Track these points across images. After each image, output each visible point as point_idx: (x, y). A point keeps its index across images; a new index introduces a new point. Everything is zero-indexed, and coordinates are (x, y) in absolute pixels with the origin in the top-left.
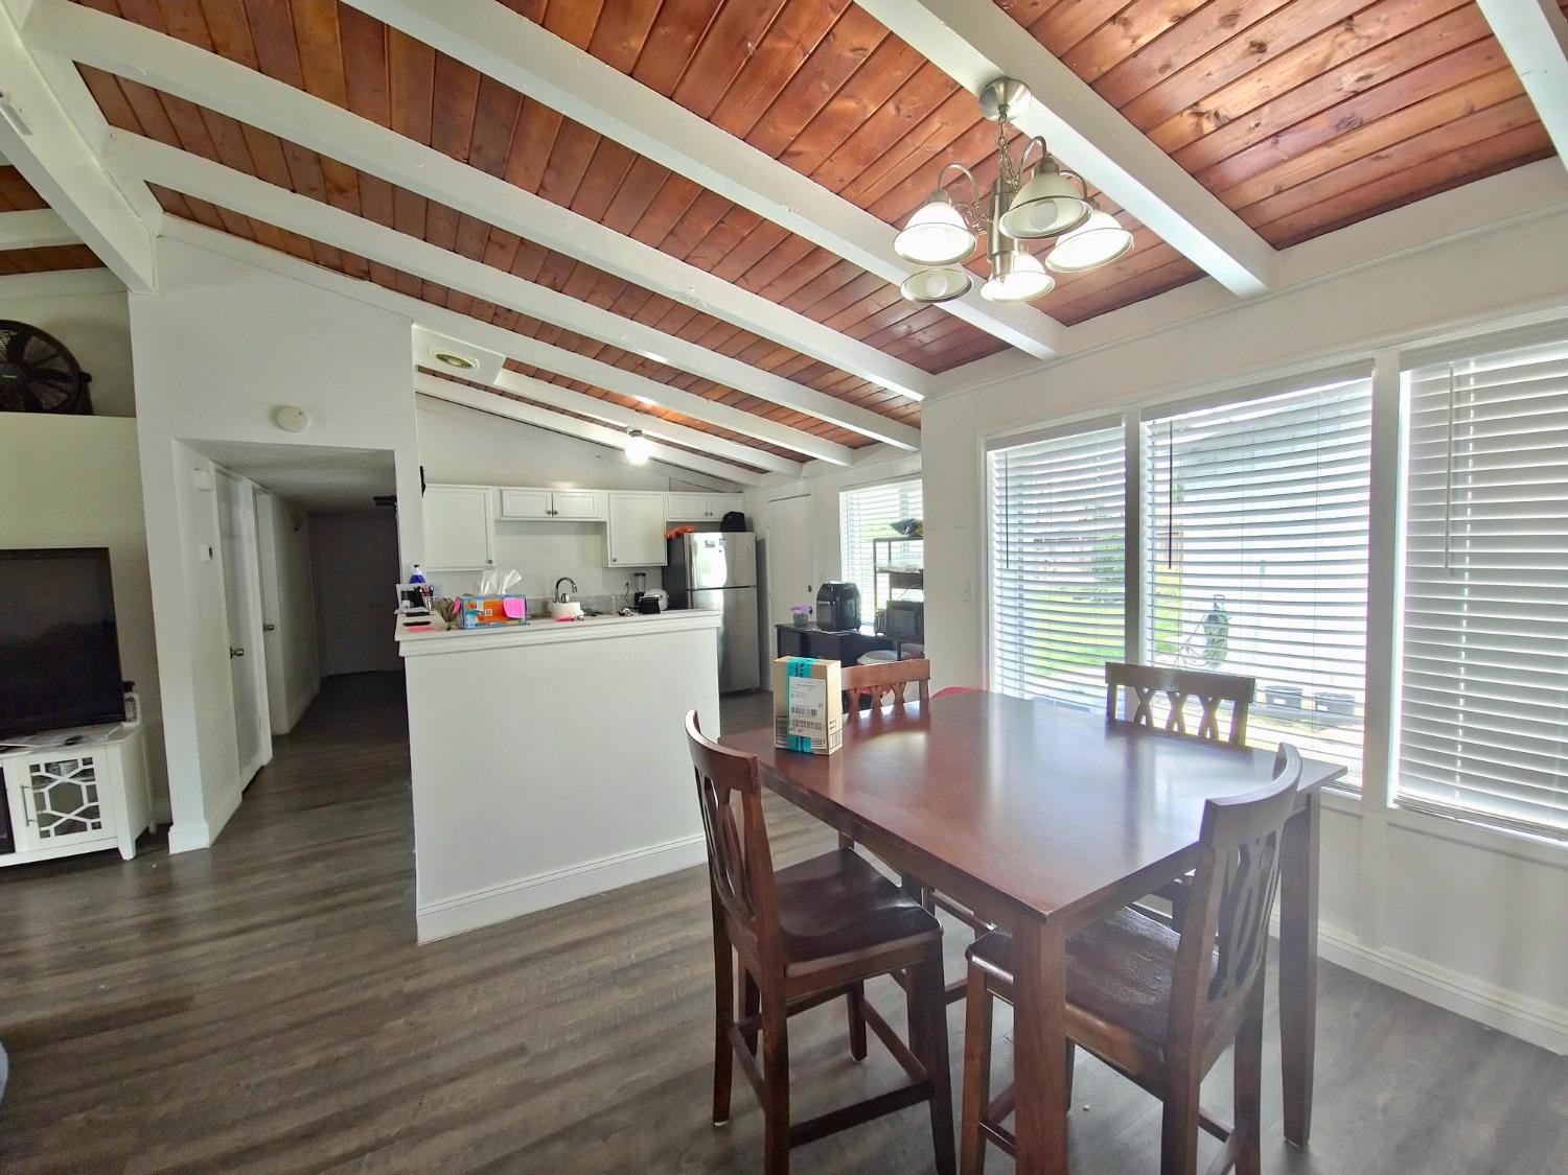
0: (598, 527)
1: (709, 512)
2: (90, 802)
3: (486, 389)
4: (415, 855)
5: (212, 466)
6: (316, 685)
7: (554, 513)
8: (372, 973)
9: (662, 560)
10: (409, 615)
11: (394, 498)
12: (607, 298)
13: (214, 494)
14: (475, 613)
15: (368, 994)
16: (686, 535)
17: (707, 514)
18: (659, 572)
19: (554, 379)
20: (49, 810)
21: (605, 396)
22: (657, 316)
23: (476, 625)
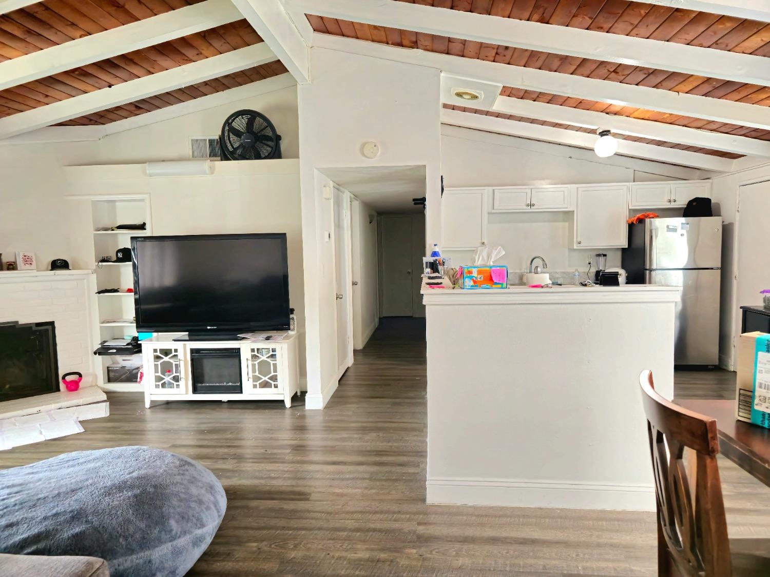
0: (568, 215)
1: (672, 199)
2: (274, 372)
3: (487, 113)
4: (427, 443)
5: (331, 184)
6: (377, 320)
7: (531, 205)
8: (399, 512)
9: (624, 243)
10: (430, 278)
11: (424, 199)
12: (587, 18)
13: (332, 201)
14: (471, 278)
15: (396, 525)
16: (647, 220)
17: (670, 201)
18: (619, 254)
19: (537, 97)
20: (257, 374)
21: (580, 104)
22: (632, 24)
23: (472, 286)
